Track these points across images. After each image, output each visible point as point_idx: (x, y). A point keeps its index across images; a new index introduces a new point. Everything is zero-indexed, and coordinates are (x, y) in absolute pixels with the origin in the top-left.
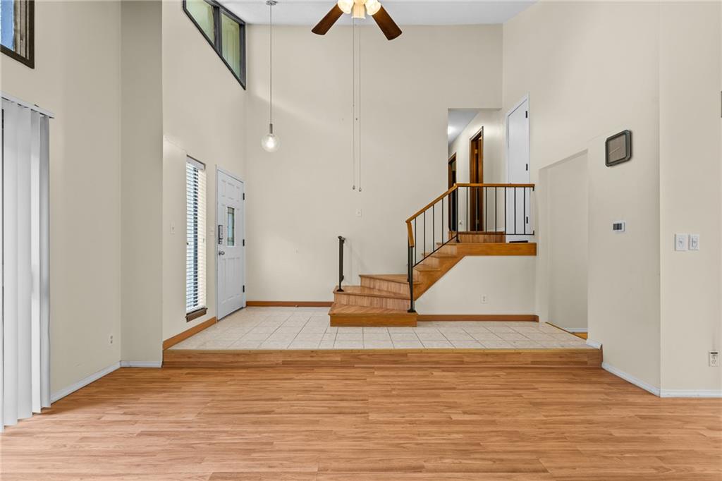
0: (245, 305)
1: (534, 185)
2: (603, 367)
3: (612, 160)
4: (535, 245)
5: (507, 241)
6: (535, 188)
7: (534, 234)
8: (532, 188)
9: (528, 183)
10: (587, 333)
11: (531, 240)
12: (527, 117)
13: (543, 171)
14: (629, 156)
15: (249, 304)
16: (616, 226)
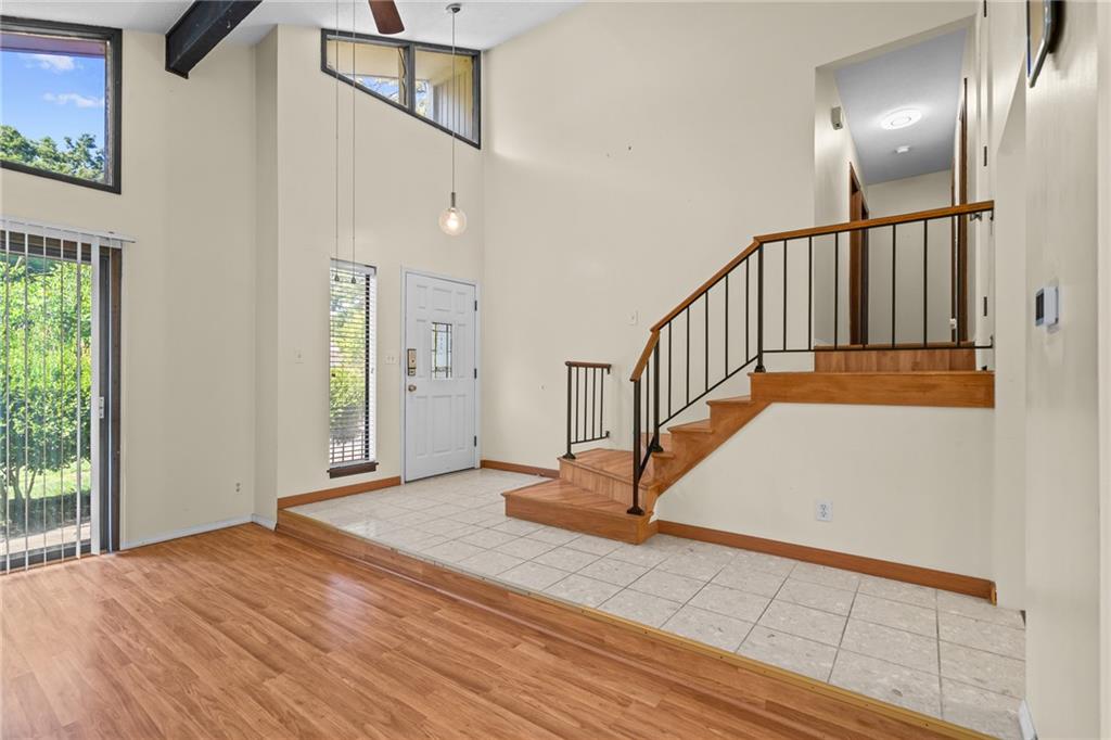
0: (478, 465)
1: (992, 204)
4: (989, 379)
7: (992, 347)
8: (990, 214)
15: (485, 464)
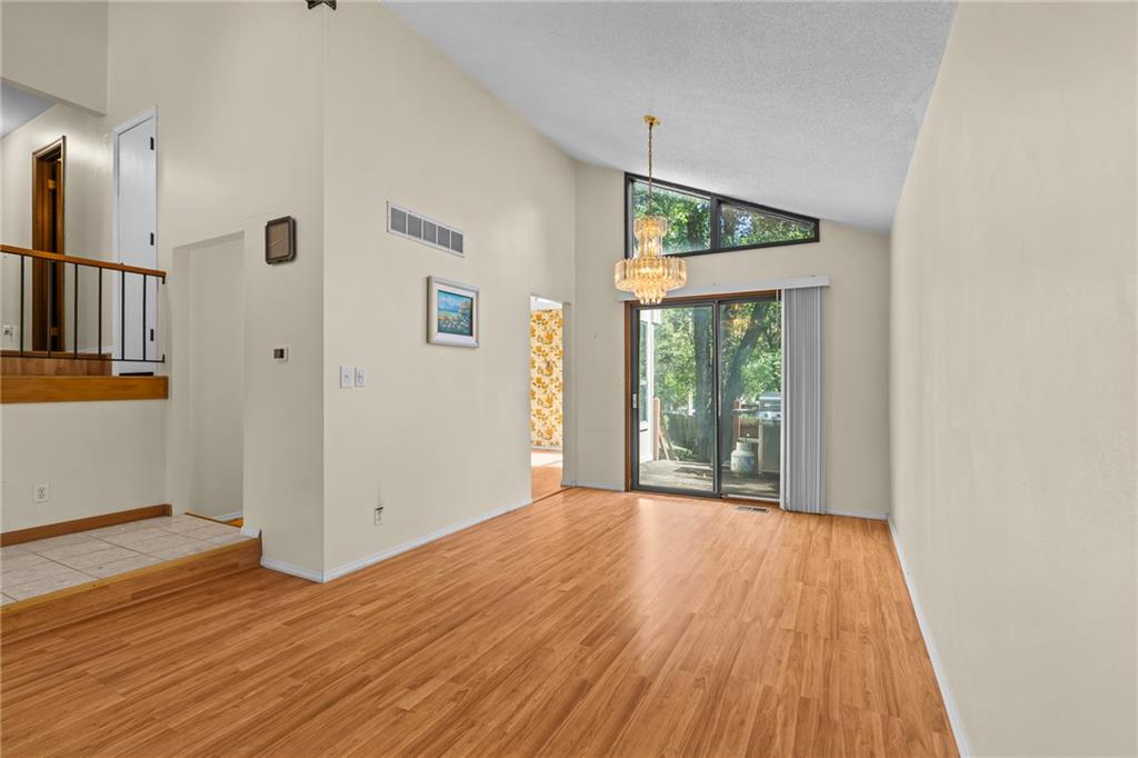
1: (165, 273)
2: (262, 564)
3: (273, 256)
4: (165, 381)
5: (115, 373)
6: (166, 279)
7: (163, 361)
8: (161, 279)
9: (154, 269)
10: (242, 519)
11: (158, 371)
12: (152, 148)
13: (182, 251)
14: (292, 254)
16: (279, 353)
